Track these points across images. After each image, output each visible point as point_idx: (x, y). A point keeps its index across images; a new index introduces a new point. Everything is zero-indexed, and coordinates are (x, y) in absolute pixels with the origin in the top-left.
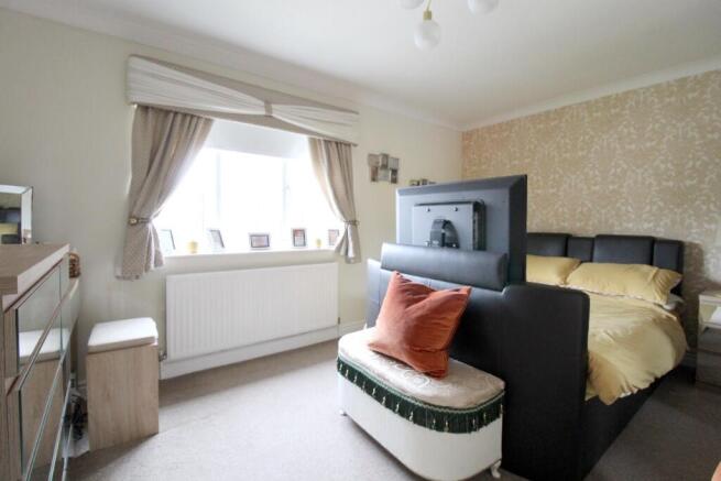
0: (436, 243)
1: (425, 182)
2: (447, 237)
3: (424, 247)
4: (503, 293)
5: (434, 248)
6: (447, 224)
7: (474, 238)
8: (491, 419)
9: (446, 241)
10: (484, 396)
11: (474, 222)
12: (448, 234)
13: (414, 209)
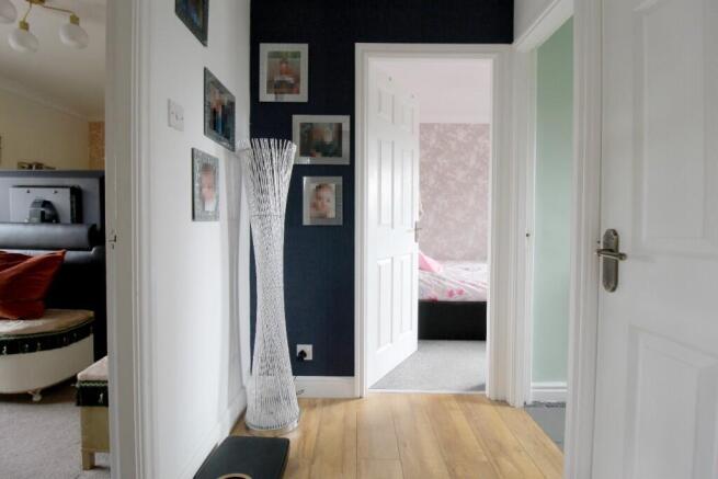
0: (35, 219)
1: (39, 166)
2: (48, 214)
3: (24, 223)
4: (92, 252)
5: (34, 224)
6: (46, 204)
7: (72, 214)
8: (87, 335)
9: (46, 217)
10: (73, 323)
11: (72, 202)
12: (48, 212)
13: (11, 189)
